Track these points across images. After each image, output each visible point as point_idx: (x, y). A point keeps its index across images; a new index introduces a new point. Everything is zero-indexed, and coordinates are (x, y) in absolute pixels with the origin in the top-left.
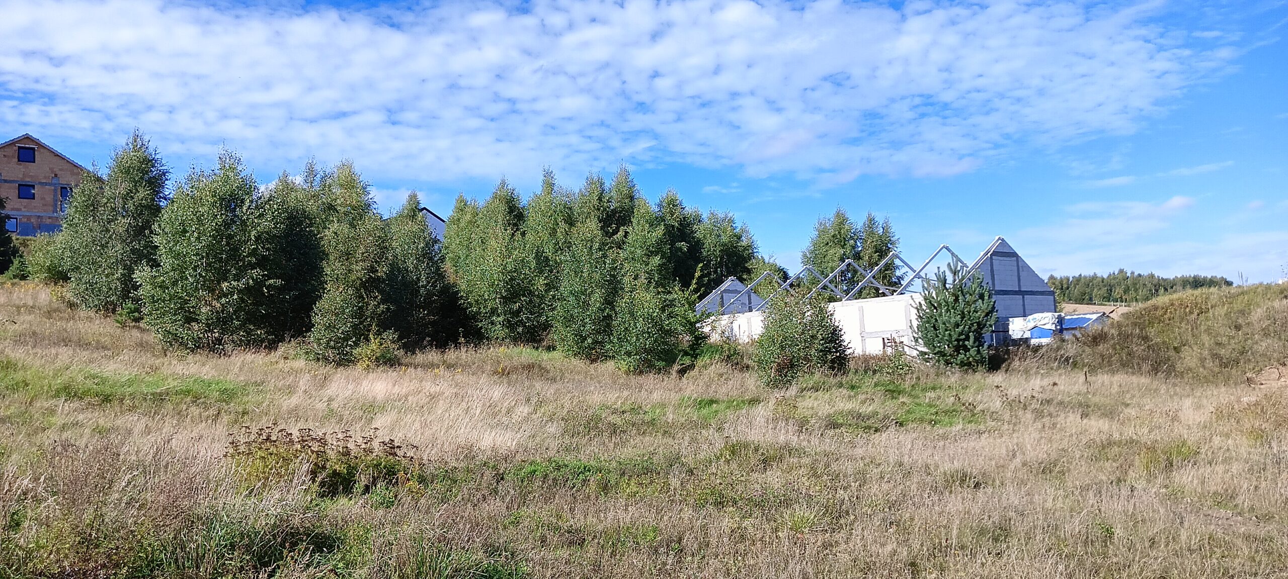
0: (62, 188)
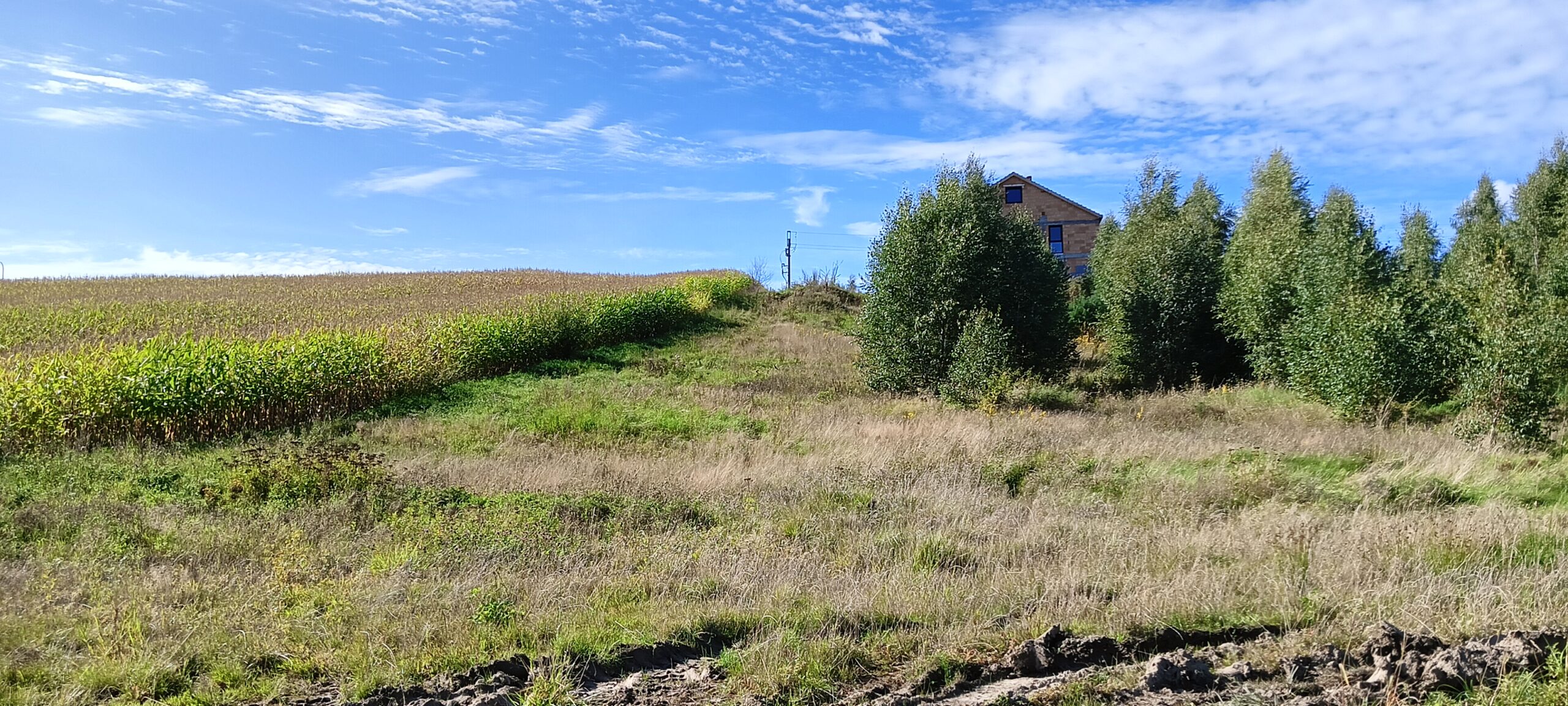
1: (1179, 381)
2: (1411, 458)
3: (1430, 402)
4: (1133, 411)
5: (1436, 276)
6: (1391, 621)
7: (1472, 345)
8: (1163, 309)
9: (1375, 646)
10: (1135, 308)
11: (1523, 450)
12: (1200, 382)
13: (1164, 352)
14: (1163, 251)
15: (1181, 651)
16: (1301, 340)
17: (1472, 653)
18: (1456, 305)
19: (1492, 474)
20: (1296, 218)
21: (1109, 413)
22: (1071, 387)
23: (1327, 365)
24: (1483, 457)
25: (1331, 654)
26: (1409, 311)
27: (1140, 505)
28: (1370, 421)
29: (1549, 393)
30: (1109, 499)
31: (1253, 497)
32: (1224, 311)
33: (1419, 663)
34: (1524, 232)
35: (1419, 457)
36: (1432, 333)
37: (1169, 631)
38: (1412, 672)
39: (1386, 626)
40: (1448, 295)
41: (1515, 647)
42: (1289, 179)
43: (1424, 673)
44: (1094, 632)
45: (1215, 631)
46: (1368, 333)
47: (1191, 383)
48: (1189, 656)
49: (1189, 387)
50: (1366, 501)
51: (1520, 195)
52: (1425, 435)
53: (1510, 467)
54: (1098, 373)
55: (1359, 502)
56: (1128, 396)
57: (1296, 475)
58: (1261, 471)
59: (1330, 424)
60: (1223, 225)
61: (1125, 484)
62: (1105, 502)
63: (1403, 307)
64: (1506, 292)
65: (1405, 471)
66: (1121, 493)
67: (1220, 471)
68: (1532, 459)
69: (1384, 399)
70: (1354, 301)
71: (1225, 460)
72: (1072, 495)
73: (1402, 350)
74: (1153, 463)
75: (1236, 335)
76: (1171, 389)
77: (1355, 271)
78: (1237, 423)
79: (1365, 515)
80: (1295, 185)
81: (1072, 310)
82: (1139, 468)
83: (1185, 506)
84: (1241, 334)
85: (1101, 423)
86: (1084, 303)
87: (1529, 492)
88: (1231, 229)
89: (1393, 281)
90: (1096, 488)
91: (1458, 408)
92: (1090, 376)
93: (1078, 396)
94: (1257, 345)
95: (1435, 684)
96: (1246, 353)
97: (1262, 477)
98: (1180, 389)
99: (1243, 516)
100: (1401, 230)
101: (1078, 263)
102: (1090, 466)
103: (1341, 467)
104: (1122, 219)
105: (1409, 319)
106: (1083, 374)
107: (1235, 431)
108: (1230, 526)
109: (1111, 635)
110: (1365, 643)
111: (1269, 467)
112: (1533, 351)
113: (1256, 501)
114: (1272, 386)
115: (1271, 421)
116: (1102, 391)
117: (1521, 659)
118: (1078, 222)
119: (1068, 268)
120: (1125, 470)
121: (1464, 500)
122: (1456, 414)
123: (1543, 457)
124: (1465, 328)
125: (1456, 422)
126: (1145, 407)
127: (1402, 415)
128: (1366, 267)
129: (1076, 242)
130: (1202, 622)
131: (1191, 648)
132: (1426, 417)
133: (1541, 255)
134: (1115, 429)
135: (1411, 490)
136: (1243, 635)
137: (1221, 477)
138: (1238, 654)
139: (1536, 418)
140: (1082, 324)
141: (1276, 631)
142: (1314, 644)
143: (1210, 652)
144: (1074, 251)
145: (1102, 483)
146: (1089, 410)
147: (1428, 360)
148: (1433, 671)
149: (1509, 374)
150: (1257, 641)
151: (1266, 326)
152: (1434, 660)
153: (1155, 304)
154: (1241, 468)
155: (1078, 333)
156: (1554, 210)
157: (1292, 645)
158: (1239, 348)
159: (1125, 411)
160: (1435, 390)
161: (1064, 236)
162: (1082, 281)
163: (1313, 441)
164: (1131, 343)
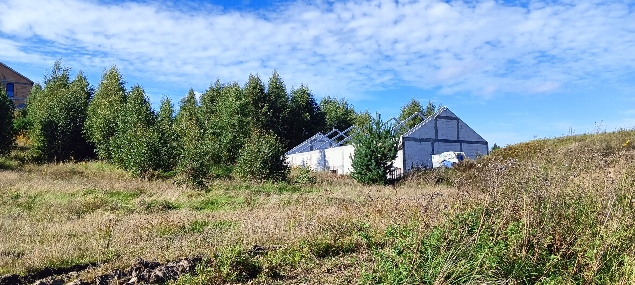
1: (64, 158)
2: (157, 192)
3: (166, 171)
4: (41, 171)
5: (172, 124)
6: (142, 257)
7: (182, 150)
8: (59, 127)
9: (134, 267)
10: (46, 125)
11: (197, 190)
12: (74, 159)
13: (58, 145)
14: (61, 102)
15: (50, 278)
16: (118, 144)
17: (170, 267)
18: (178, 136)
19: (185, 198)
20: (120, 94)
21: (30, 172)
22: (12, 159)
23: (127, 155)
24: (183, 192)
25: (116, 273)
26: (160, 136)
27: (40, 213)
28: (142, 178)
29: (207, 169)
30: (25, 210)
31: (92, 209)
32: (86, 130)
33: (150, 273)
34: (203, 111)
35: (160, 192)
36: (168, 145)
37: (46, 269)
38: (147, 277)
39: (139, 259)
40: (175, 131)
41: (185, 263)
42: (118, 79)
43: (151, 277)
44: (9, 273)
45: (68, 267)
46: (144, 143)
47: (69, 160)
48: (54, 279)
49: (69, 161)
50: (138, 210)
51: (203, 97)
52: (162, 184)
53: (191, 196)
54: (26, 153)
55: (135, 210)
56: (40, 164)
57: (111, 199)
58: (96, 198)
59: (127, 179)
60: (89, 94)
61: (34, 204)
62: (23, 212)
63: (158, 134)
64: (195, 132)
65: (154, 197)
66: (32, 208)
67: (79, 198)
68: (199, 193)
69: (149, 169)
70: (140, 131)
71: (81, 193)
72: (7, 209)
73: (157, 151)
74: (49, 194)
75: (91, 140)
76: (60, 162)
77: (141, 119)
78: (88, 177)
79: (137, 215)
80: (120, 81)
81: (16, 123)
82: (41, 196)
83: (61, 213)
84: (93, 140)
85: (26, 176)
86: (22, 120)
87: (198, 205)
88: (93, 96)
89: (155, 124)
90: (19, 206)
91: (175, 174)
92: (22, 154)
93: (15, 163)
94: (100, 145)
95: (155, 281)
96: (95, 148)
97: (97, 200)
98: (64, 162)
99: (87, 216)
100: (160, 105)
101: (21, 102)
102: (17, 196)
103: (130, 196)
104: (43, 85)
105: (160, 139)
106: (19, 153)
107: (87, 181)
108: (80, 221)
109: (18, 273)
110: (130, 267)
111: (100, 196)
112: (203, 154)
113: (93, 210)
114: (104, 162)
115: (103, 177)
116: (27, 161)
117: (187, 268)
118: (22, 84)
119: (14, 104)
120: (35, 197)
121: (174, 208)
122: (175, 176)
123: (203, 192)
124: (180, 144)
125: (174, 179)
126: (47, 169)
127: (155, 176)
128: (146, 117)
129: (20, 93)
130: (62, 264)
131: (56, 275)
132: (164, 177)
133: (209, 120)
134: (32, 179)
135: (156, 205)
136: (80, 268)
137: (78, 200)
138: (77, 276)
139: (202, 178)
140: (20, 130)
141: (95, 265)
142: (110, 269)
143: (64, 276)
144: (19, 96)
145: (23, 203)
146: (20, 170)
147: (166, 155)
148: (154, 276)
149: (194, 162)
150: (86, 270)
151: (104, 137)
152: (155, 272)
153: (56, 124)
154: (88, 197)
155: (17, 134)
156: (214, 104)
157: (101, 270)
158: (92, 146)
159: (37, 170)
160: (168, 166)
161: (14, 89)
162: (22, 111)
163: (119, 186)
164: (43, 140)
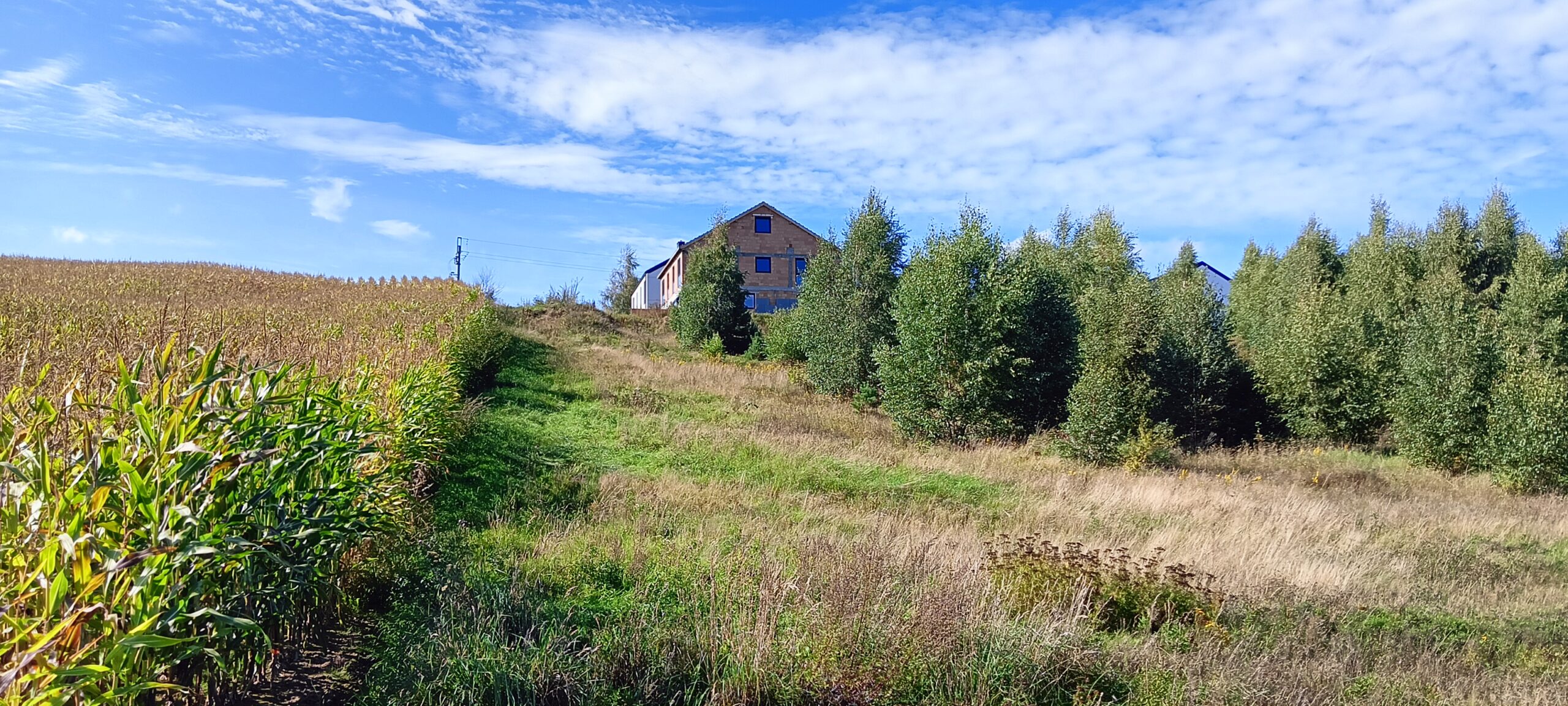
0: (797, 259)
